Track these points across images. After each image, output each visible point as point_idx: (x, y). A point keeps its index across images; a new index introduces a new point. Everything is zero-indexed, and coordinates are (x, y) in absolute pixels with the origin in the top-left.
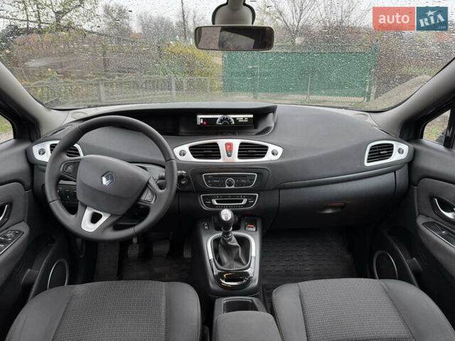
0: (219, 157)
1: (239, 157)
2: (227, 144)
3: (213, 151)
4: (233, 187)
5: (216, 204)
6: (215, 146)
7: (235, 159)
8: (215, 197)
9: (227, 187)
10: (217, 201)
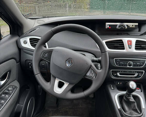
0: (123, 48)
1: (136, 49)
2: (128, 41)
3: (120, 45)
4: (132, 67)
5: (119, 75)
6: (121, 42)
7: (133, 50)
8: (119, 72)
9: (128, 66)
10: (120, 74)
